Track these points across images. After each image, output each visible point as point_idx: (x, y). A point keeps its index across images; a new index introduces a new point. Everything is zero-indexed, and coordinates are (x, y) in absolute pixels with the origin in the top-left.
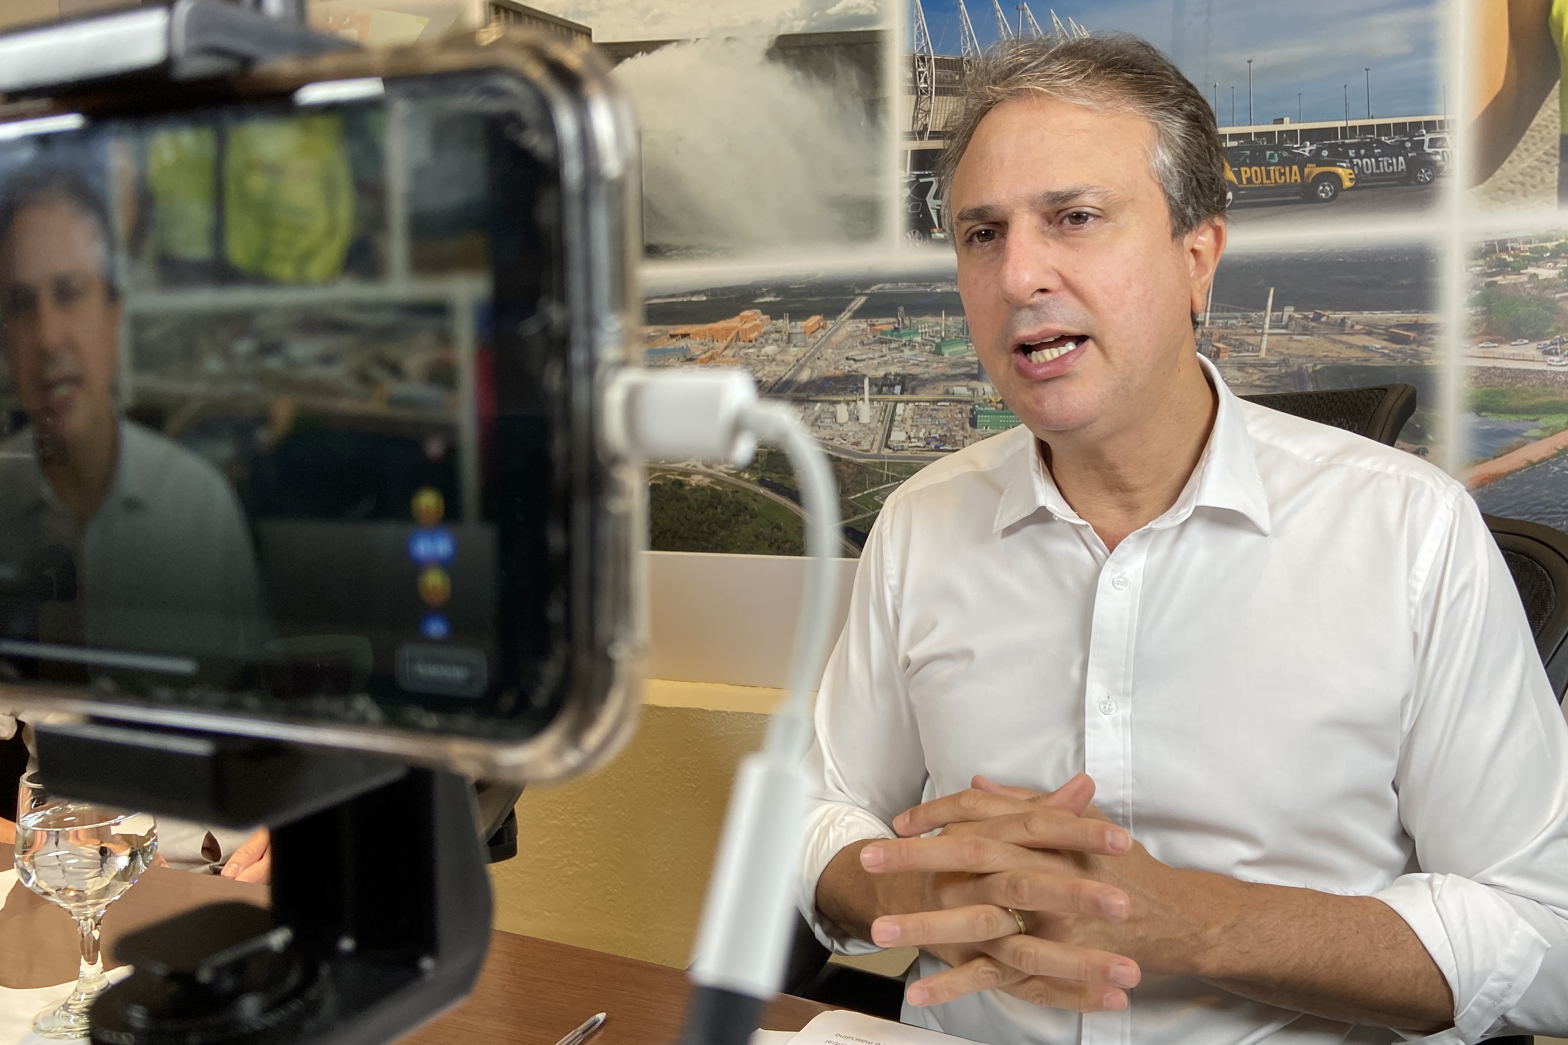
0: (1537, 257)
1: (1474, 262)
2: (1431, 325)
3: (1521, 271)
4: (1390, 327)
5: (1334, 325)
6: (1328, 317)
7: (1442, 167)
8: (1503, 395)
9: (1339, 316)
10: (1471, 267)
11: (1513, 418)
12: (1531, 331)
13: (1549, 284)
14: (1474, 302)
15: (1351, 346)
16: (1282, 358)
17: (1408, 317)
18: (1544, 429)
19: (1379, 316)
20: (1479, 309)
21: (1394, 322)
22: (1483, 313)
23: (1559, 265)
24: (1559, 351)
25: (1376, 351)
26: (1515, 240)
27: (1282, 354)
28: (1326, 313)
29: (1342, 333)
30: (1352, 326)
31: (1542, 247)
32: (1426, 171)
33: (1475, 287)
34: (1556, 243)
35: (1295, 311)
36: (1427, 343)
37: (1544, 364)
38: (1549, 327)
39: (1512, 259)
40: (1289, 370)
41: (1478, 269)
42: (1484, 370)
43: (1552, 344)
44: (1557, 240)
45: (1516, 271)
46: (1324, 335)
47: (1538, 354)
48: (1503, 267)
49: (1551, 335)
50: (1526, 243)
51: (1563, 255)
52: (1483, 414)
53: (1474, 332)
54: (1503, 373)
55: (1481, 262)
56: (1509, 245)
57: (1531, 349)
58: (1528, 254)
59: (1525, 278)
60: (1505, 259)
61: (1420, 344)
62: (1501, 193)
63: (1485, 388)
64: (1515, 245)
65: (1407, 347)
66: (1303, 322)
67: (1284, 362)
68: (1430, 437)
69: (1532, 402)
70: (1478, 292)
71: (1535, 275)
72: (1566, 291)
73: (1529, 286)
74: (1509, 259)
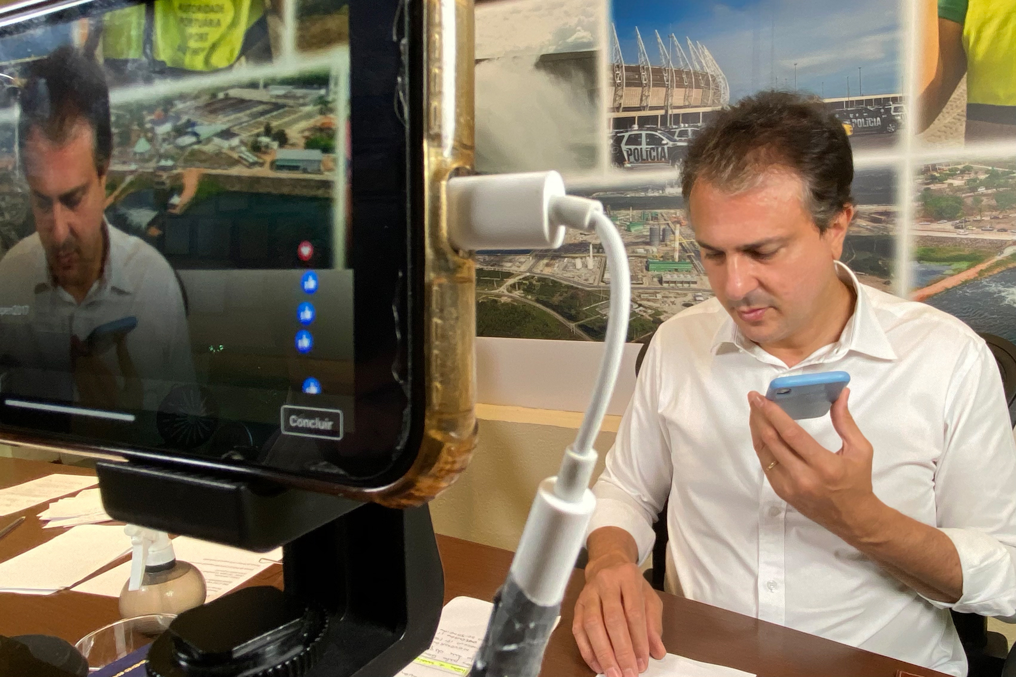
0: (952, 174)
1: (918, 177)
2: (894, 212)
3: (944, 182)
4: (871, 214)
7: (901, 123)
8: (932, 251)
10: (916, 179)
11: (938, 264)
12: (948, 215)
13: (959, 189)
14: (917, 200)
17: (881, 208)
18: (954, 270)
19: (865, 208)
20: (920, 203)
21: (873, 211)
22: (923, 205)
23: (965, 178)
24: (963, 226)
25: (863, 227)
26: (940, 164)
31: (955, 168)
32: (892, 125)
33: (918, 191)
34: (963, 166)
36: (892, 222)
37: (955, 234)
38: (958, 213)
39: (939, 175)
41: (921, 180)
42: (922, 237)
43: (960, 223)
44: (964, 163)
45: (941, 181)
47: (952, 228)
48: (934, 179)
49: (961, 217)
50: (946, 166)
51: (967, 172)
52: (922, 262)
53: (918, 216)
54: (933, 239)
55: (922, 177)
56: (937, 167)
57: (948, 225)
58: (948, 172)
59: (946, 186)
60: (935, 175)
61: (888, 223)
62: (933, 137)
63: (922, 247)
64: (940, 167)
65: (881, 225)
68: (892, 275)
69: (947, 255)
70: (920, 194)
71: (952, 184)
72: (968, 193)
73: (948, 190)
74: (937, 175)
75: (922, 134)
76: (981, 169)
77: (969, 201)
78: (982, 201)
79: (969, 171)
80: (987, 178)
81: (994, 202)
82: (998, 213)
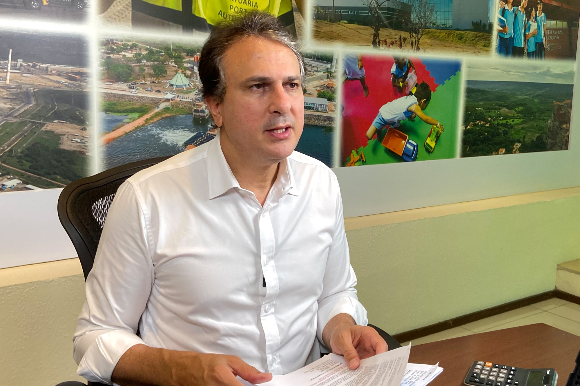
0: (125, 48)
1: (102, 47)
2: (86, 73)
3: (120, 53)
4: (69, 73)
5: (42, 70)
6: (40, 66)
7: (87, 3)
8: (115, 104)
9: (45, 66)
10: (100, 49)
11: (119, 114)
12: (124, 79)
13: (130, 60)
14: (102, 65)
15: (51, 81)
16: (18, 84)
17: (76, 69)
18: (130, 119)
19: (63, 67)
20: (104, 68)
21: (70, 71)
22: (106, 70)
23: (133, 52)
24: (134, 87)
25: (62, 84)
26: (117, 40)
27: (17, 82)
28: (39, 64)
29: (47, 74)
30: (51, 71)
31: (127, 44)
32: (80, 4)
33: (102, 58)
34: (132, 43)
35: (23, 62)
36: (84, 81)
37: (129, 92)
38: (130, 77)
39: (116, 48)
40: (22, 91)
41: (104, 50)
42: (107, 94)
43: (132, 84)
44: (132, 42)
45: (118, 53)
46: (38, 75)
47: (127, 88)
48: (113, 51)
49: (132, 80)
50: (121, 42)
51: (134, 48)
52: (108, 113)
53: (103, 78)
54: (115, 95)
55: (104, 47)
56: (115, 41)
57: (124, 86)
58: (122, 46)
59: (121, 56)
60: (113, 47)
61: (81, 81)
62: (110, 19)
63: (108, 102)
64: (117, 42)
65: (76, 82)
66: (28, 67)
67: (19, 87)
68: (87, 123)
69: (125, 108)
70: (104, 60)
71: (124, 56)
72: (136, 63)
73: (123, 60)
74: (115, 48)
75: (103, 15)
76: (144, 47)
77: (137, 69)
78: (145, 70)
79: (135, 47)
80: (146, 54)
81: (152, 72)
82: (155, 79)
